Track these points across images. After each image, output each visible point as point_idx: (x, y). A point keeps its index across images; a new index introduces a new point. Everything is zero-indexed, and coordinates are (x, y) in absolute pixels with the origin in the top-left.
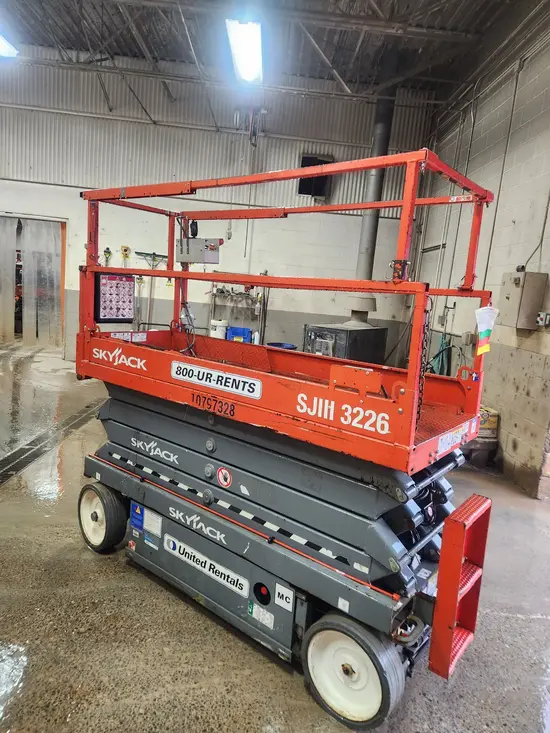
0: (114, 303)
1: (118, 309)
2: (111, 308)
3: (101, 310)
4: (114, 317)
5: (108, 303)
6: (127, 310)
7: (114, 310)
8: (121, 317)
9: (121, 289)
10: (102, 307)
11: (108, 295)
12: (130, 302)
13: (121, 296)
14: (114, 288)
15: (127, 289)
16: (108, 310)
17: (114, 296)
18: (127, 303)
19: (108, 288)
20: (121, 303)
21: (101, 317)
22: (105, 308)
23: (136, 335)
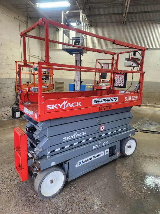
0: (118, 82)
1: (119, 83)
4: (118, 86)
6: (122, 84)
7: (118, 84)
8: (120, 86)
10: (115, 83)
11: (117, 80)
12: (123, 81)
13: (120, 80)
14: (119, 77)
15: (122, 78)
16: (116, 84)
17: (118, 80)
18: (122, 82)
19: (117, 78)
20: (120, 82)
21: (115, 86)
22: (116, 83)
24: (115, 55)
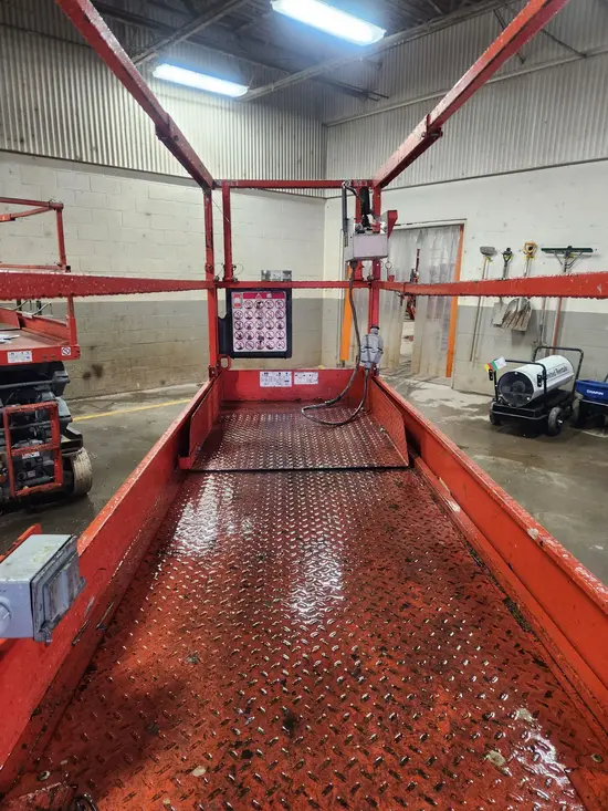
0: (254, 330)
1: (261, 339)
2: (250, 338)
3: (235, 340)
4: (255, 350)
5: (244, 330)
6: (275, 340)
7: (255, 340)
8: (265, 350)
9: (265, 309)
10: (235, 336)
11: (244, 320)
12: (280, 328)
13: (265, 320)
14: (254, 309)
15: (275, 310)
16: (245, 340)
17: (254, 320)
18: (275, 330)
19: (244, 310)
20: (265, 330)
21: (235, 350)
22: (240, 338)
23: (300, 375)
24: (213, 192)
